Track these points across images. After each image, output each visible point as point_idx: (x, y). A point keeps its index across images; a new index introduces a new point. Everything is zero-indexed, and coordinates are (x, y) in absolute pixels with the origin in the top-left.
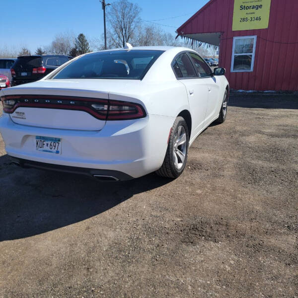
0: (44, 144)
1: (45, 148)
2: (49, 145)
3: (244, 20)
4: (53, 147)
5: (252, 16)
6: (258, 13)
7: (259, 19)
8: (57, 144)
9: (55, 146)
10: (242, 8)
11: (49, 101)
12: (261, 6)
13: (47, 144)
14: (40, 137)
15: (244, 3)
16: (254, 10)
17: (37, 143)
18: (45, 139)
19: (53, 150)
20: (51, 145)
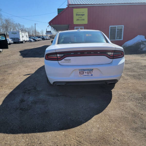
0: (84, 73)
1: (85, 74)
2: (87, 73)
3: (78, 20)
4: (89, 73)
5: (81, 18)
6: (83, 17)
7: (83, 20)
8: (91, 72)
9: (90, 73)
10: (77, 15)
11: (86, 53)
12: (84, 15)
13: (86, 73)
14: (82, 69)
15: (77, 13)
16: (81, 16)
17: (80, 73)
18: (84, 70)
19: (89, 74)
20: (88, 72)
